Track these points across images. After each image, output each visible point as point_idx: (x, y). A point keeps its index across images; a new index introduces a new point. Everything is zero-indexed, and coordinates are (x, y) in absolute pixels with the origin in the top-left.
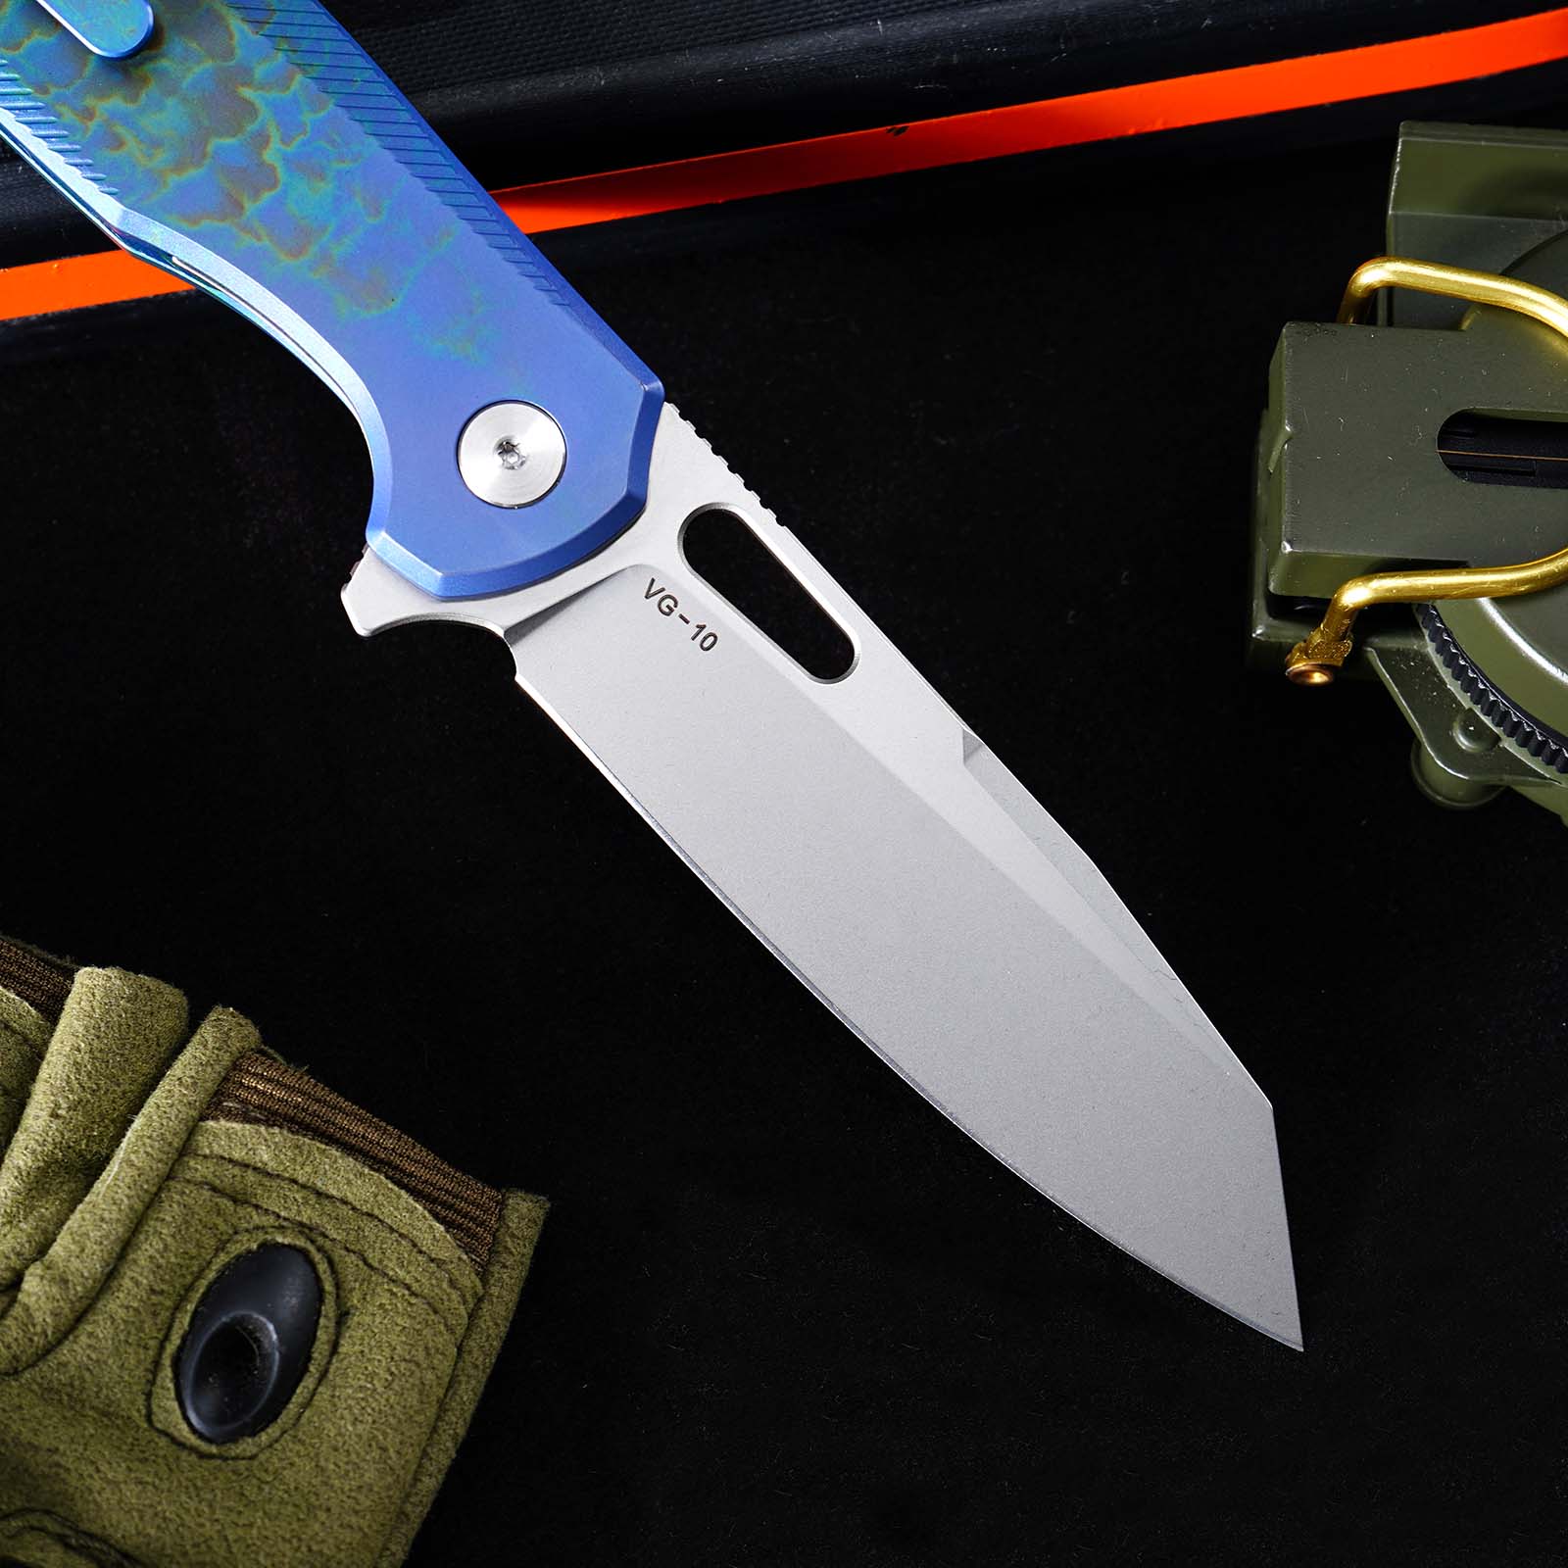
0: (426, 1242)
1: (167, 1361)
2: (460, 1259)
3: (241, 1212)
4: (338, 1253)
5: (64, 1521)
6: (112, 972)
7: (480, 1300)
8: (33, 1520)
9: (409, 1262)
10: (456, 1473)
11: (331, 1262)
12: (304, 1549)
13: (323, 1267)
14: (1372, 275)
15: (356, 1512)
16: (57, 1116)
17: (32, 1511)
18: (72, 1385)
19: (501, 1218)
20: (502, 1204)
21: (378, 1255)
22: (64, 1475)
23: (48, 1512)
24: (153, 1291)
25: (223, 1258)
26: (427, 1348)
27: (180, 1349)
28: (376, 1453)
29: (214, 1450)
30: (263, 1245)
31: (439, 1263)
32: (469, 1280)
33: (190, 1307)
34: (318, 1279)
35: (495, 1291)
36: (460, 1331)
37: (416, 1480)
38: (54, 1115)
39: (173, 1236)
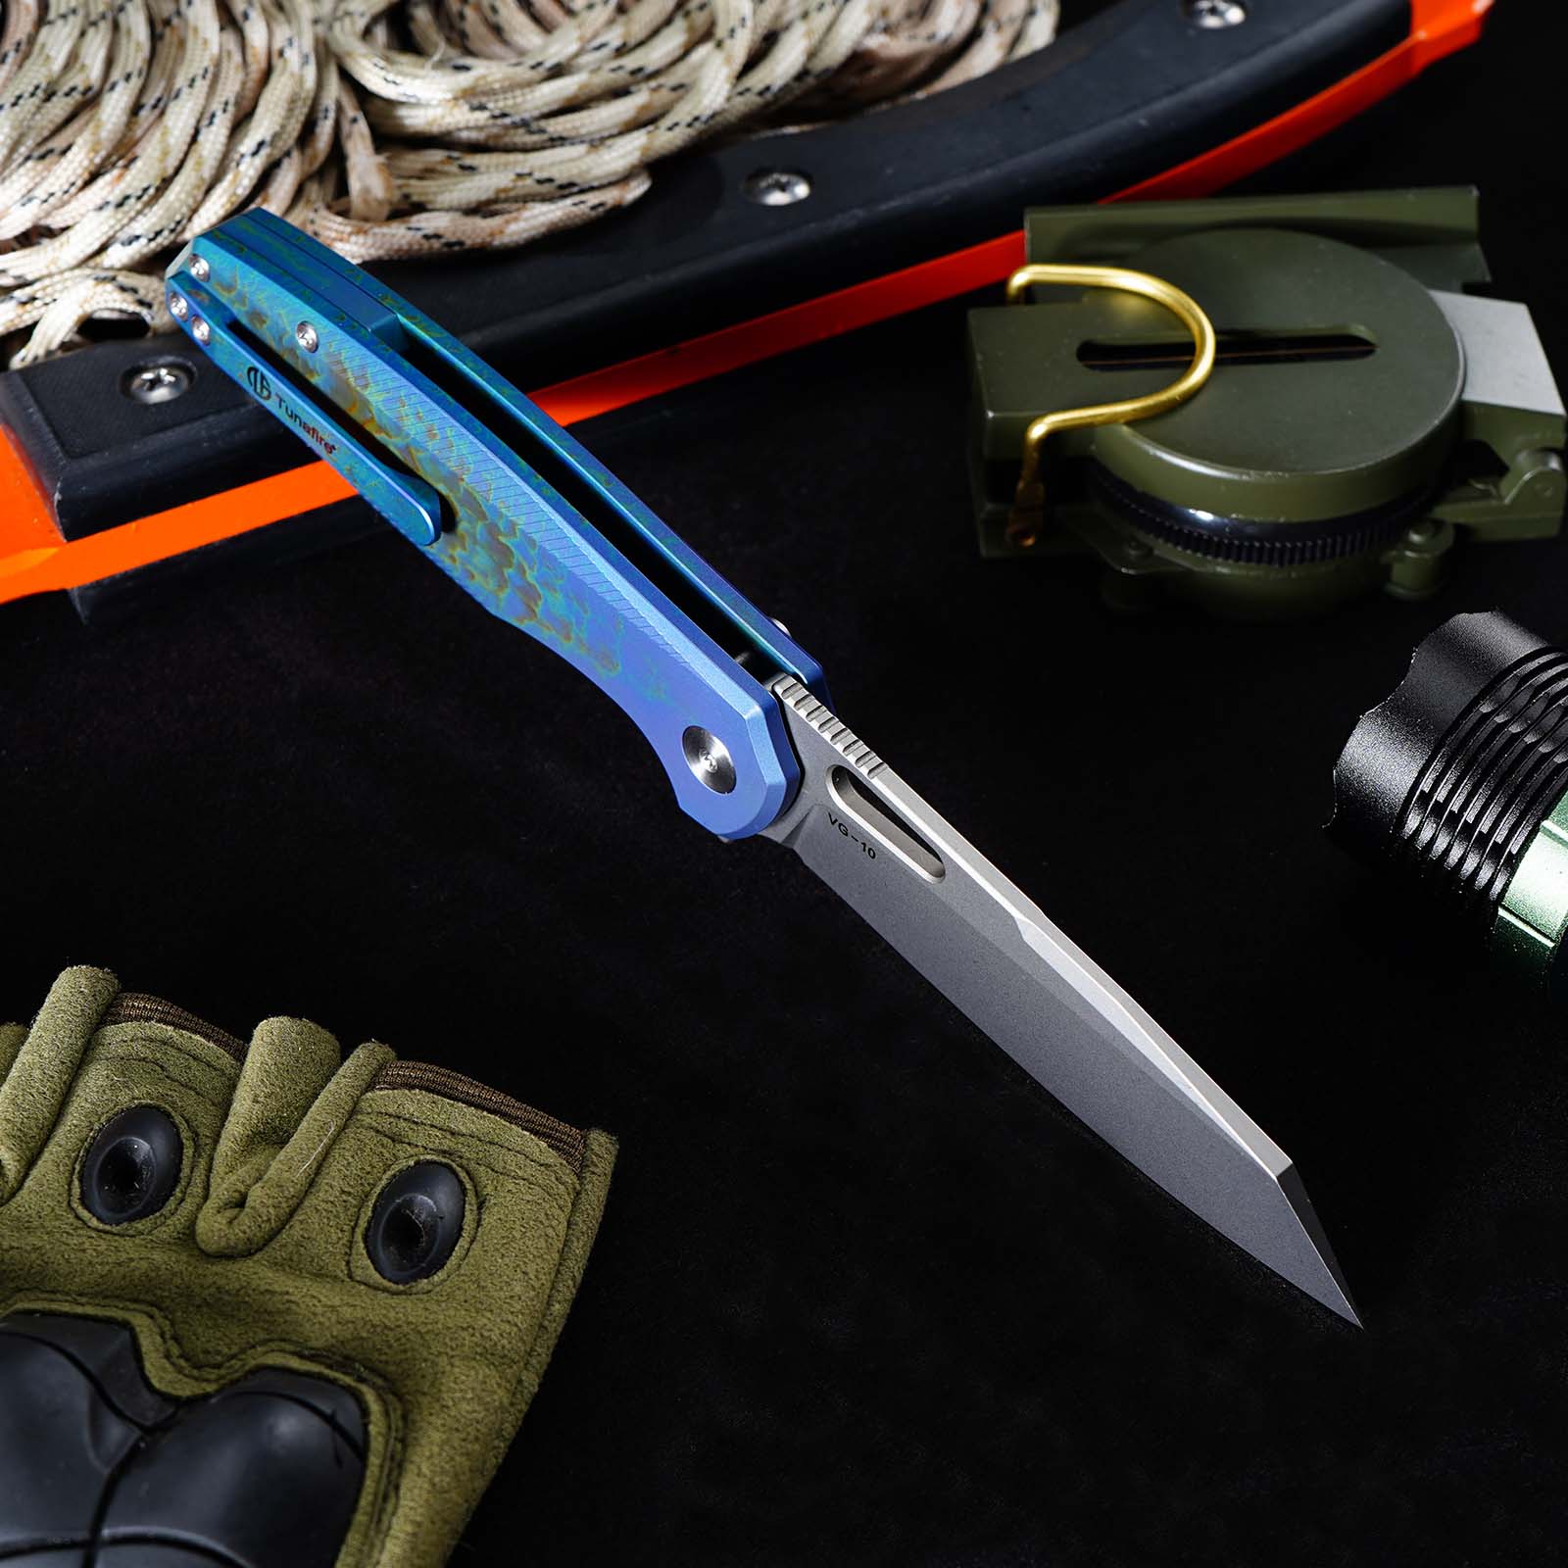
0: (536, 1155)
1: (359, 1237)
2: (561, 1164)
3: (398, 1146)
4: (473, 1164)
5: (296, 1343)
6: (285, 1019)
7: (578, 1193)
8: (273, 1345)
9: (525, 1166)
10: (578, 1305)
11: (468, 1173)
12: (478, 1335)
13: (462, 1175)
14: (1020, 279)
15: (512, 1313)
16: (258, 1102)
17: (271, 1340)
18: (291, 1260)
19: (585, 1146)
20: (585, 1138)
21: (502, 1164)
22: (294, 1307)
23: (284, 1340)
24: (343, 1192)
25: (389, 1173)
26: (546, 1214)
27: (367, 1229)
28: (520, 1275)
29: (401, 1287)
30: (417, 1163)
31: (547, 1166)
32: (570, 1179)
33: (371, 1204)
34: (461, 1183)
35: (589, 1187)
36: (567, 1210)
37: (549, 1304)
38: (256, 1101)
39: (353, 1157)
